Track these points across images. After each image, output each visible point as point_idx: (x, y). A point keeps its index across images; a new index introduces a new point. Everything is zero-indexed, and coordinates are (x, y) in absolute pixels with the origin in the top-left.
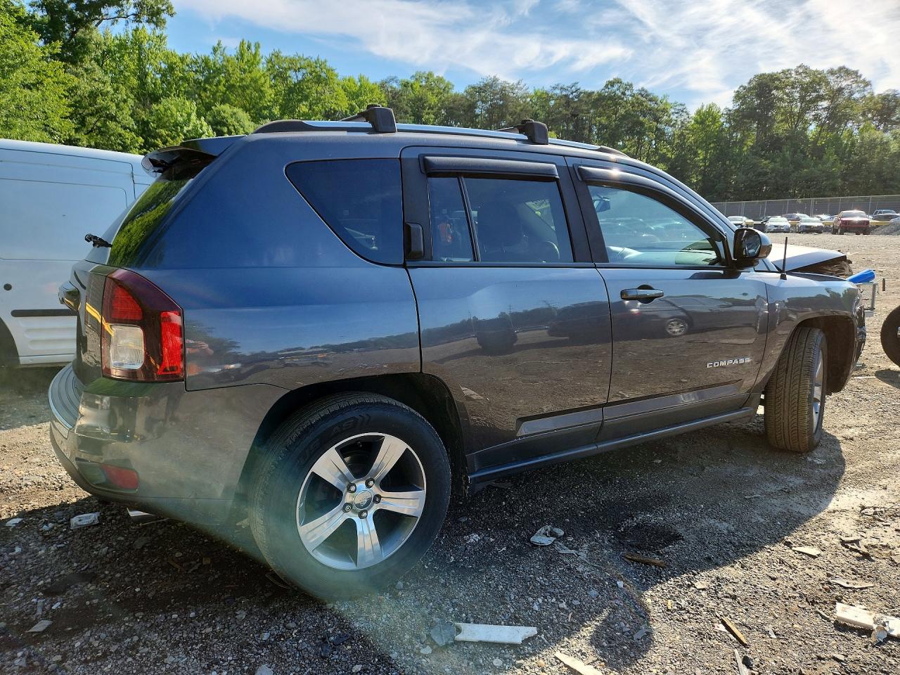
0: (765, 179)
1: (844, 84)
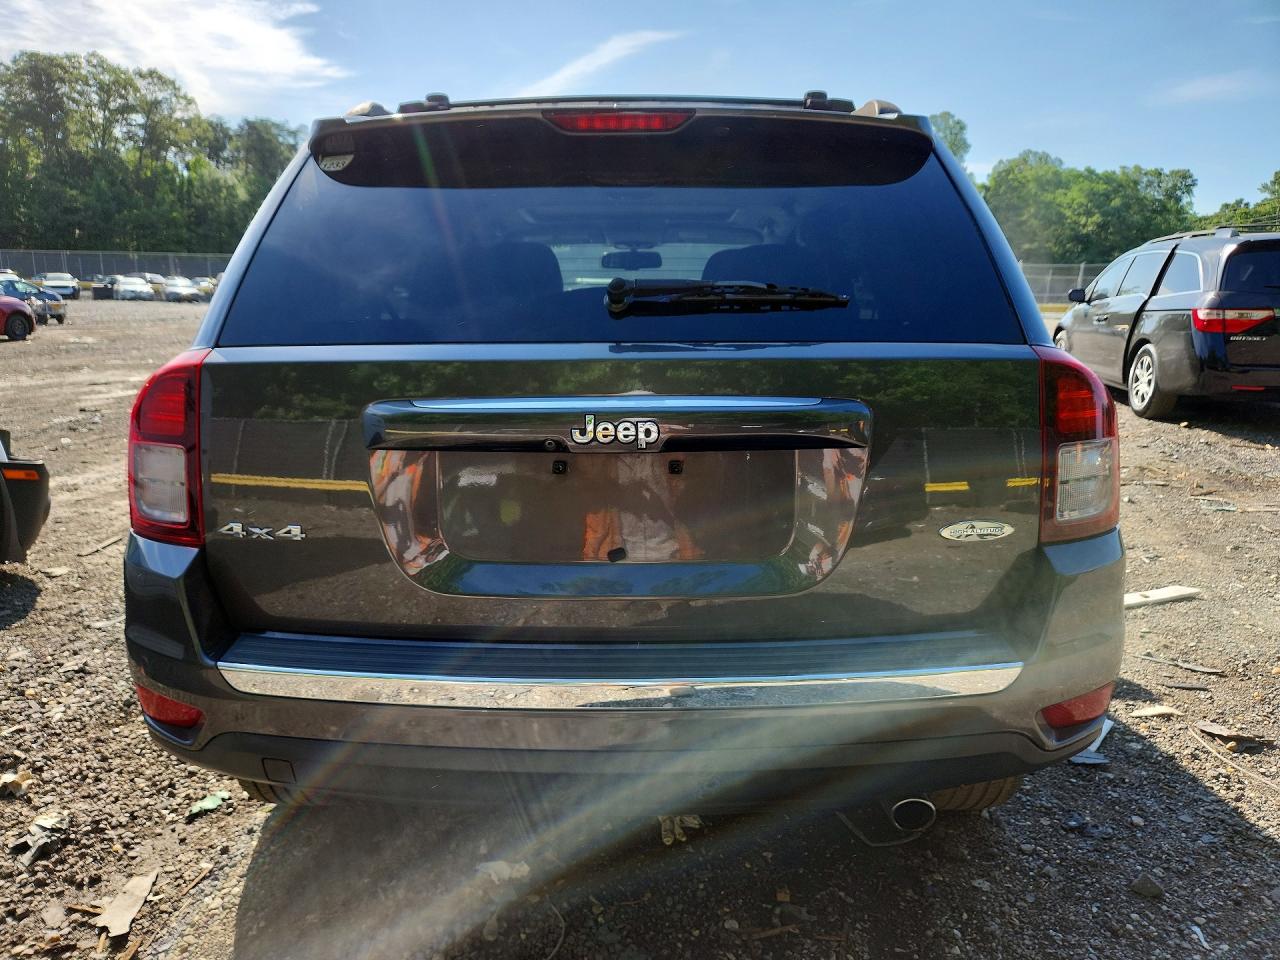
0: (77, 218)
1: (160, 96)
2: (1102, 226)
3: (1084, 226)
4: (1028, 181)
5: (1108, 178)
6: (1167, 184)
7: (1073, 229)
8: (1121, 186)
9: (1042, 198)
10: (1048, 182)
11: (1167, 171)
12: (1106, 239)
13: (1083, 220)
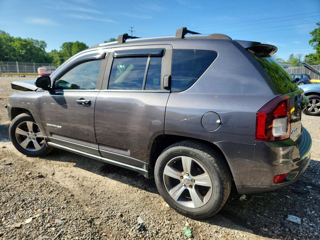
2: (26, 53)
3: (22, 52)
4: (2, 39)
5: (25, 41)
6: (40, 44)
7: (18, 53)
8: (29, 43)
9: (8, 44)
10: (8, 40)
11: (39, 41)
12: (28, 56)
13: (21, 51)
